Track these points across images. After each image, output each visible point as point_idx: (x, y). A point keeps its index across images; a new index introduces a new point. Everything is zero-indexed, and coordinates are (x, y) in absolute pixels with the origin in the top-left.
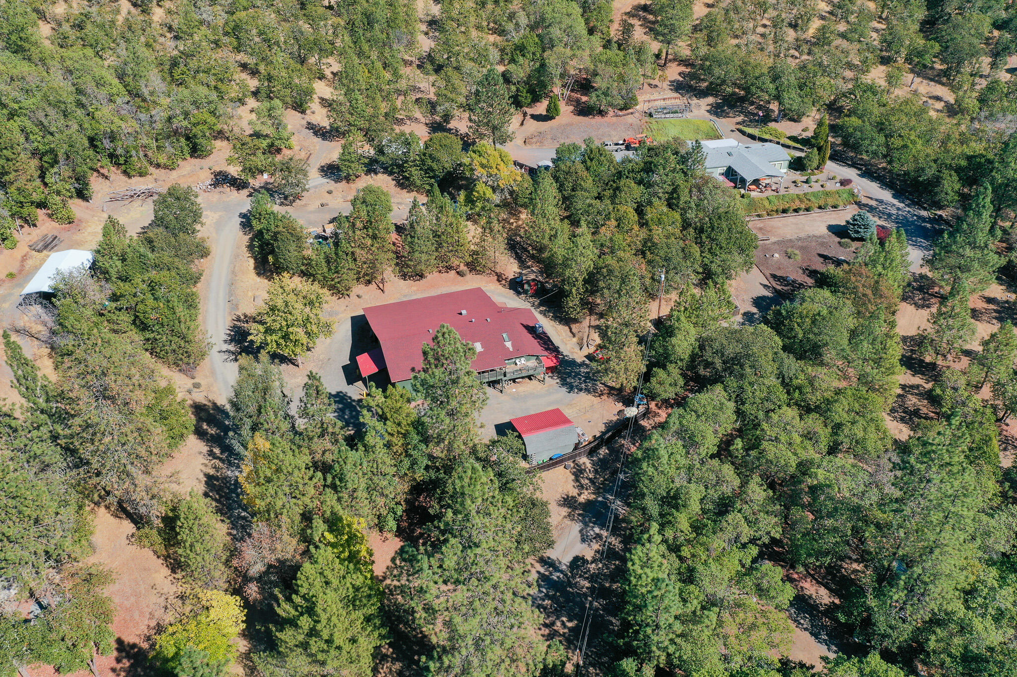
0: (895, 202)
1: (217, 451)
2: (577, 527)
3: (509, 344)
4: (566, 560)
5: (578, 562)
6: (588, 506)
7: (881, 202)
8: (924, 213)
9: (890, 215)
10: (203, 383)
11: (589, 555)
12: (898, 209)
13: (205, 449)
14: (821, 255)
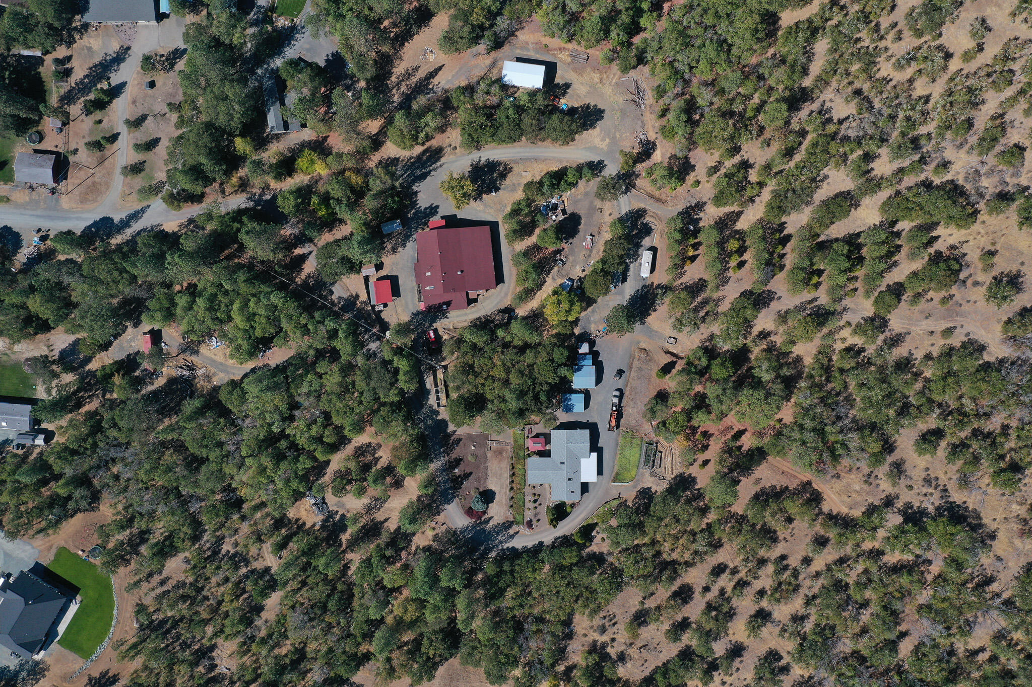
0: (510, 545)
1: (412, 160)
2: (345, 296)
3: (428, 288)
4: (333, 289)
5: (332, 293)
6: (355, 304)
7: (512, 537)
8: (493, 554)
9: (498, 534)
10: (457, 151)
11: (333, 297)
12: (501, 542)
13: (414, 155)
14: (471, 473)
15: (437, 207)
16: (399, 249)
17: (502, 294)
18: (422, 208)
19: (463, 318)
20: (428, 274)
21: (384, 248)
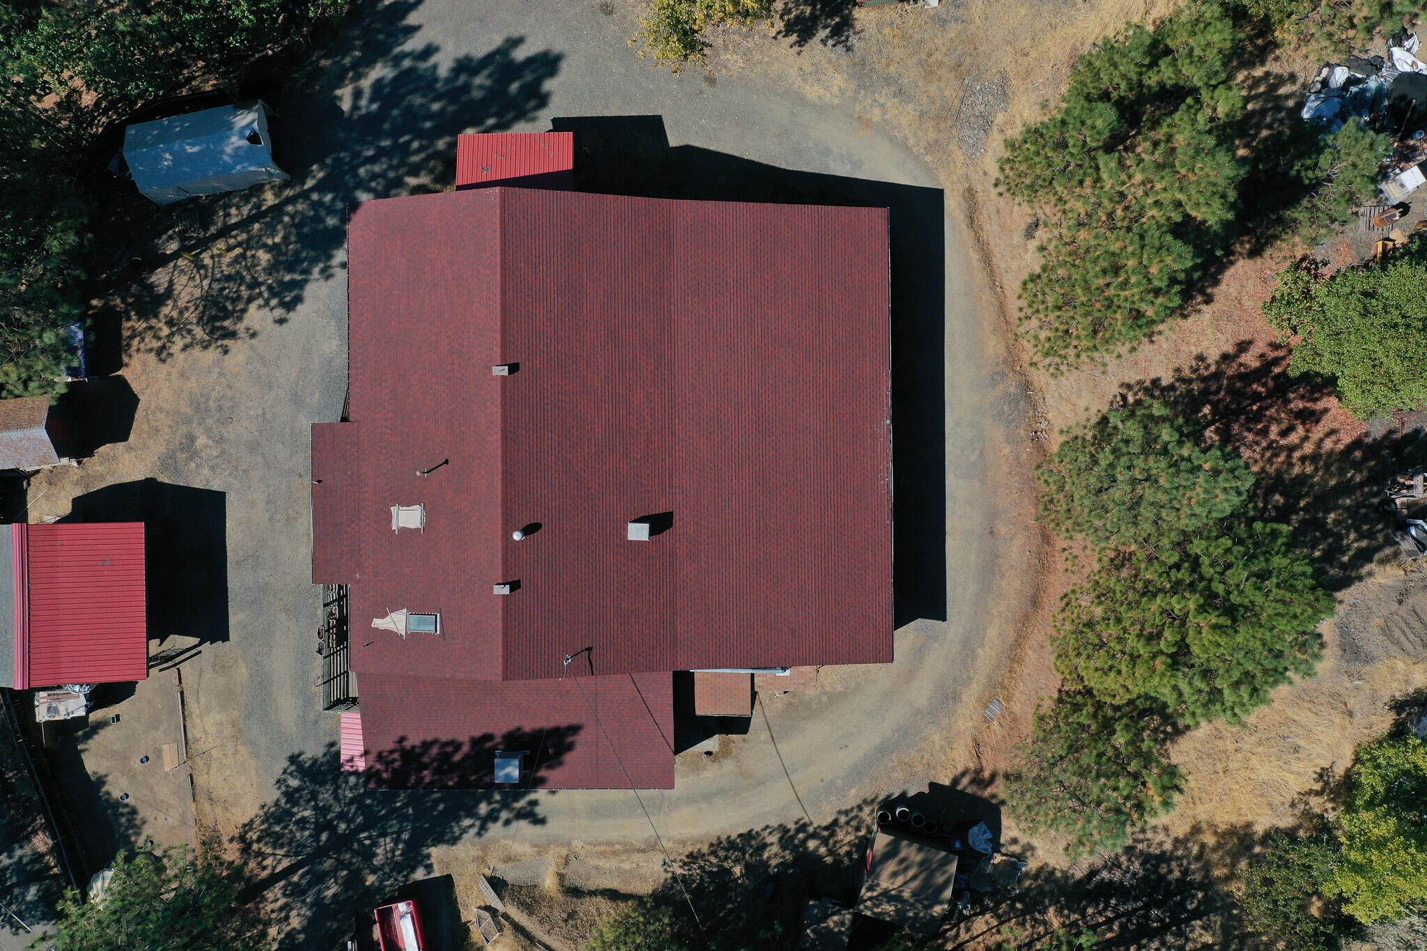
3: (397, 622)
15: (548, 63)
16: (257, 316)
17: (921, 693)
18: (443, 64)
19: (638, 830)
20: (408, 517)
21: (150, 304)
